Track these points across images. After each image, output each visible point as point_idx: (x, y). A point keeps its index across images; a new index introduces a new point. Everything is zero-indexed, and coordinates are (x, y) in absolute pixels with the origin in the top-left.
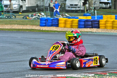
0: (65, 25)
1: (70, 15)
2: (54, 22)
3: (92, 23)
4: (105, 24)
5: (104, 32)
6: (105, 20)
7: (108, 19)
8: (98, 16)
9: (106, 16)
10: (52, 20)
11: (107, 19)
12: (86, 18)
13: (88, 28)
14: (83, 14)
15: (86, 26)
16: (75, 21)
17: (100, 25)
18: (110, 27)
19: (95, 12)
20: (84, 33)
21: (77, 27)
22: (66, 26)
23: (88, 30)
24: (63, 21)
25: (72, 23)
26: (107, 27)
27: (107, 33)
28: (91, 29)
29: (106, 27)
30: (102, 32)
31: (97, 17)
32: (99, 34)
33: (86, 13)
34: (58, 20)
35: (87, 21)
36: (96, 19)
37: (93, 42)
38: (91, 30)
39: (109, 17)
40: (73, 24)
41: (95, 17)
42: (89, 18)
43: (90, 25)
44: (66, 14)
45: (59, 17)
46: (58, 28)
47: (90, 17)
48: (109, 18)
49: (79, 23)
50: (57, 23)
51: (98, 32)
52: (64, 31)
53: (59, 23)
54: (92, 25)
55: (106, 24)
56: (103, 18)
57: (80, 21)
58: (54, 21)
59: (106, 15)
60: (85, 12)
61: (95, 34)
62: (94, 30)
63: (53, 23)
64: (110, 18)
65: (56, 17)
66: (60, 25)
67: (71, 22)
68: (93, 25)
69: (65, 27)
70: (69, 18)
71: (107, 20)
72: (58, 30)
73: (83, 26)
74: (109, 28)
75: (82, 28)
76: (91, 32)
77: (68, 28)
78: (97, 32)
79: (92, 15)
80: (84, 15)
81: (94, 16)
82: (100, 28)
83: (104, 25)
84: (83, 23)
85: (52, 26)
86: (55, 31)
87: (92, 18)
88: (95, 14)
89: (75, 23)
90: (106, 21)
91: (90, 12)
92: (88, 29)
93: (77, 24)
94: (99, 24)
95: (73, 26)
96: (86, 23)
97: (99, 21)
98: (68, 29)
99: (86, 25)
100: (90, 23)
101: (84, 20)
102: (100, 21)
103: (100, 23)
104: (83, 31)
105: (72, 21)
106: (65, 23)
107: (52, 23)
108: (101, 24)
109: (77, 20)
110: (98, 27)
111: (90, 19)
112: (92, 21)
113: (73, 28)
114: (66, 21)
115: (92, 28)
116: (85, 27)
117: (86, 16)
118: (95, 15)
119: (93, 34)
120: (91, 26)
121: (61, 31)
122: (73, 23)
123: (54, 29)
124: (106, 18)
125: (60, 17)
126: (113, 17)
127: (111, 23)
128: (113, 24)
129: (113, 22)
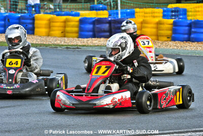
0: (50, 31)
2: (24, 23)
3: (110, 26)
4: (141, 29)
6: (141, 20)
7: (147, 17)
8: (124, 11)
9: (142, 10)
10: (19, 19)
11: (145, 17)
12: (97, 14)
13: (100, 37)
15: (96, 34)
16: (72, 21)
20: (94, 49)
21: (77, 35)
22: (52, 32)
23: (102, 41)
24: (44, 22)
25: (65, 27)
31: (122, 13)
33: (96, 3)
34: (33, 19)
35: (100, 21)
36: (120, 16)
39: (149, 13)
40: (68, 29)
41: (117, 14)
42: (104, 15)
43: (105, 31)
46: (33, 36)
47: (106, 12)
48: (148, 15)
49: (82, 26)
50: (30, 26)
52: (47, 43)
53: (36, 25)
54: (110, 31)
55: (143, 29)
56: (136, 15)
57: (83, 21)
58: (23, 21)
64: (151, 14)
66: (37, 30)
67: (62, 24)
68: (113, 31)
69: (48, 35)
71: (145, 19)
73: (91, 33)
75: (87, 37)
77: (55, 37)
79: (111, 9)
80: (92, 9)
81: (115, 11)
84: (91, 26)
87: (110, 15)
89: (72, 26)
90: (143, 22)
91: (105, 1)
92: (102, 39)
93: (76, 29)
95: (68, 32)
96: (97, 26)
98: (55, 39)
99: (96, 30)
100: (106, 26)
101: (91, 18)
104: (91, 44)
105: (65, 22)
106: (50, 25)
109: (77, 18)
111: (106, 16)
112: (110, 22)
113: (68, 37)
114: (50, 21)
116: (94, 36)
117: (96, 10)
118: (117, 9)
120: (108, 34)
122: (68, 27)
126: (159, 13)
127: (155, 26)
128: (158, 28)
129: (159, 23)
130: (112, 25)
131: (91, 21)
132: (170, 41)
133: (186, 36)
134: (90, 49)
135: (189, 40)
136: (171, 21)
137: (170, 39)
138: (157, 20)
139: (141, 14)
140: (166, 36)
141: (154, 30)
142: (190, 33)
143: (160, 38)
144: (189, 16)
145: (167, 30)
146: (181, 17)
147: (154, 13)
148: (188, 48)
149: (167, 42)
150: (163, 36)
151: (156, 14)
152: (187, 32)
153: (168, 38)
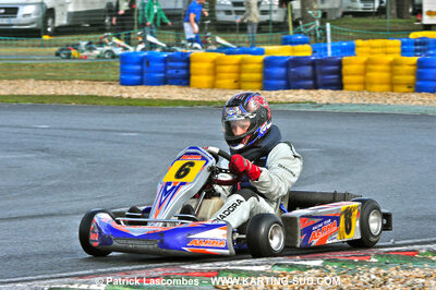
0: (215, 80)
1: (233, 43)
2: (173, 68)
3: (314, 70)
4: (364, 73)
5: (362, 102)
6: (363, 58)
7: (374, 53)
8: (337, 44)
9: (366, 42)
10: (165, 60)
11: (371, 53)
12: (293, 51)
13: (298, 88)
14: (280, 36)
15: (291, 83)
16: (252, 63)
17: (346, 79)
18: (382, 84)
19: (324, 30)
20: (286, 109)
21: (259, 85)
22: (218, 82)
23: (301, 95)
24: (206, 66)
25: (240, 72)
26: (372, 84)
27: (370, 108)
28: (311, 92)
29: (365, 85)
30: (351, 104)
31: (333, 48)
32: (339, 109)
33: (291, 32)
34: (187, 60)
35: (296, 62)
36: (330, 53)
37: (318, 143)
38: (312, 95)
39: (378, 47)
40: (244, 76)
41: (326, 49)
42: (305, 51)
44: (219, 40)
45: (191, 48)
46: (187, 89)
47: (307, 47)
48: (376, 50)
49: (267, 70)
50: (183, 72)
51: (338, 102)
52: (210, 100)
53: (192, 71)
54: (314, 77)
55: (369, 74)
56: (357, 50)
57: (269, 63)
58: (171, 64)
59: (368, 39)
60: (288, 28)
61: (328, 109)
62: (324, 96)
63: (169, 72)
64: (380, 50)
65: (180, 50)
66: (193, 78)
67: (235, 68)
68: (319, 77)
69: (213, 86)
70: (230, 52)
71: (371, 57)
72: (189, 99)
73: (283, 82)
74: (376, 88)
75: (276, 88)
76: (311, 102)
77: (224, 89)
78: (332, 102)
79: (316, 41)
80: (285, 42)
81: (323, 45)
82: (346, 87)
83: (360, 78)
84: (282, 71)
85: (165, 81)
86: (176, 102)
87: (314, 52)
88: (325, 35)
89: (252, 72)
90: (367, 63)
91: (306, 28)
92: (301, 91)
93: (258, 76)
94: (339, 73)
95: (246, 82)
96: (293, 70)
97: (340, 64)
98: (224, 92)
99: (291, 76)
100: (307, 70)
101: (283, 58)
102: (344, 62)
103: (346, 68)
104: (283, 100)
105: (240, 64)
106: (215, 70)
107: (165, 72)
108: (347, 75)
109: (260, 58)
110: (339, 86)
111: (308, 54)
112: (313, 64)
113: (245, 89)
114: (216, 63)
115: (316, 87)
116: (288, 87)
117: (292, 43)
118: (326, 41)
119: (319, 109)
120: (311, 82)
121: (199, 103)
122: (245, 72)
123: (173, 92)
124: (368, 49)
125: (196, 48)
126: (394, 46)
127: (387, 68)
128: (392, 72)
129: (394, 64)
130: (318, 67)
131: (283, 61)
134: (281, 108)
138: (390, 58)
139: (364, 49)
141: (386, 76)
147: (386, 46)
149: (407, 95)
151: (389, 49)
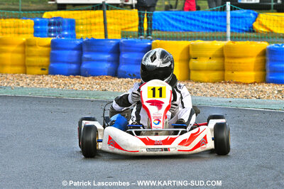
132: (47, 75)
133: (74, 66)
135: (78, 73)
136: (48, 40)
137: (46, 71)
140: (39, 66)
142: (80, 61)
143: (29, 70)
144: (78, 32)
145: (40, 56)
146: (66, 33)
148: (77, 87)
150: (34, 66)
152: (75, 59)
153: (43, 69)
